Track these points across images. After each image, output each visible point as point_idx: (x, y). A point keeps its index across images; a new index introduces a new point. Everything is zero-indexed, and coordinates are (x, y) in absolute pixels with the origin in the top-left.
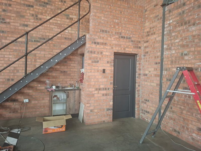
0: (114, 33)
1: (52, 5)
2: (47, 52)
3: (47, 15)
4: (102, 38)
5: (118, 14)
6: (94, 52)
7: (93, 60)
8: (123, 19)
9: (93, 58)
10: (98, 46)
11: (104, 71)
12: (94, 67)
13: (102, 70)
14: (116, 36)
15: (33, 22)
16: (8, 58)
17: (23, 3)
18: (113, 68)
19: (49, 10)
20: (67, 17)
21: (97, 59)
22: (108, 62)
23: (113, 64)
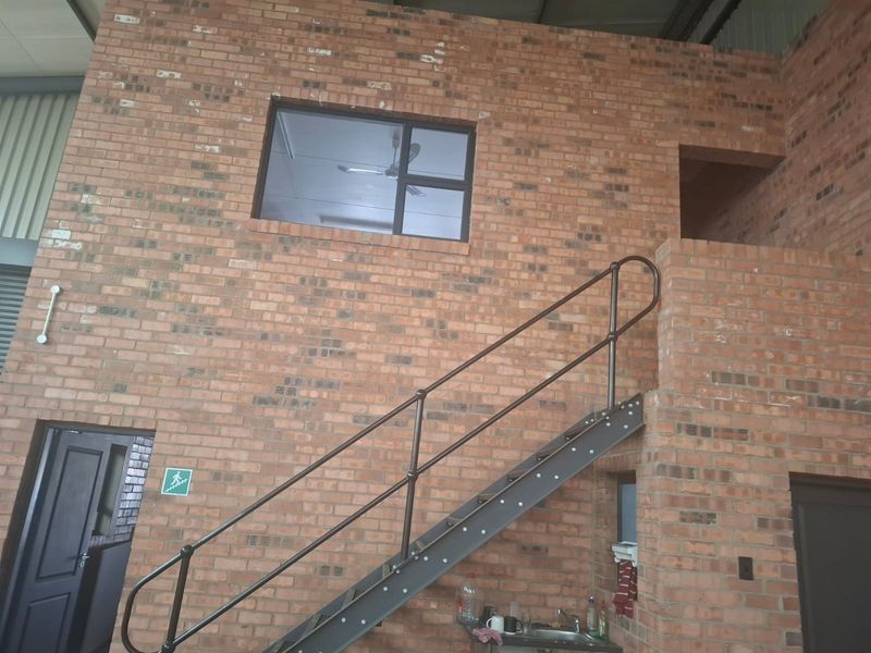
0: (780, 385)
1: (497, 283)
2: (473, 457)
3: (478, 320)
4: (722, 408)
5: (792, 304)
6: (691, 470)
7: (685, 510)
8: (816, 321)
9: (686, 498)
10: (706, 444)
11: (746, 568)
12: (694, 543)
13: (737, 561)
14: (794, 398)
15: (429, 348)
16: (335, 479)
17: (403, 284)
18: (792, 556)
19: (487, 301)
20: (550, 323)
21: (704, 503)
22: (763, 523)
23: (790, 534)
